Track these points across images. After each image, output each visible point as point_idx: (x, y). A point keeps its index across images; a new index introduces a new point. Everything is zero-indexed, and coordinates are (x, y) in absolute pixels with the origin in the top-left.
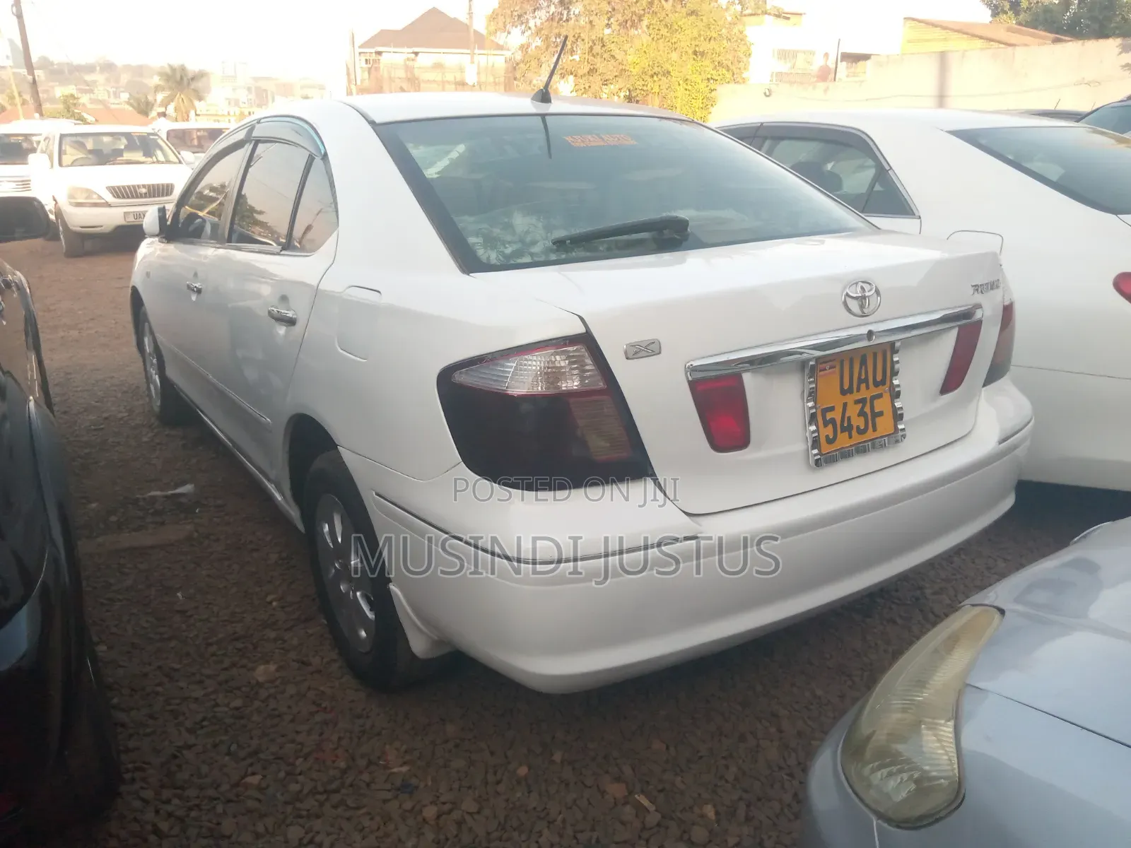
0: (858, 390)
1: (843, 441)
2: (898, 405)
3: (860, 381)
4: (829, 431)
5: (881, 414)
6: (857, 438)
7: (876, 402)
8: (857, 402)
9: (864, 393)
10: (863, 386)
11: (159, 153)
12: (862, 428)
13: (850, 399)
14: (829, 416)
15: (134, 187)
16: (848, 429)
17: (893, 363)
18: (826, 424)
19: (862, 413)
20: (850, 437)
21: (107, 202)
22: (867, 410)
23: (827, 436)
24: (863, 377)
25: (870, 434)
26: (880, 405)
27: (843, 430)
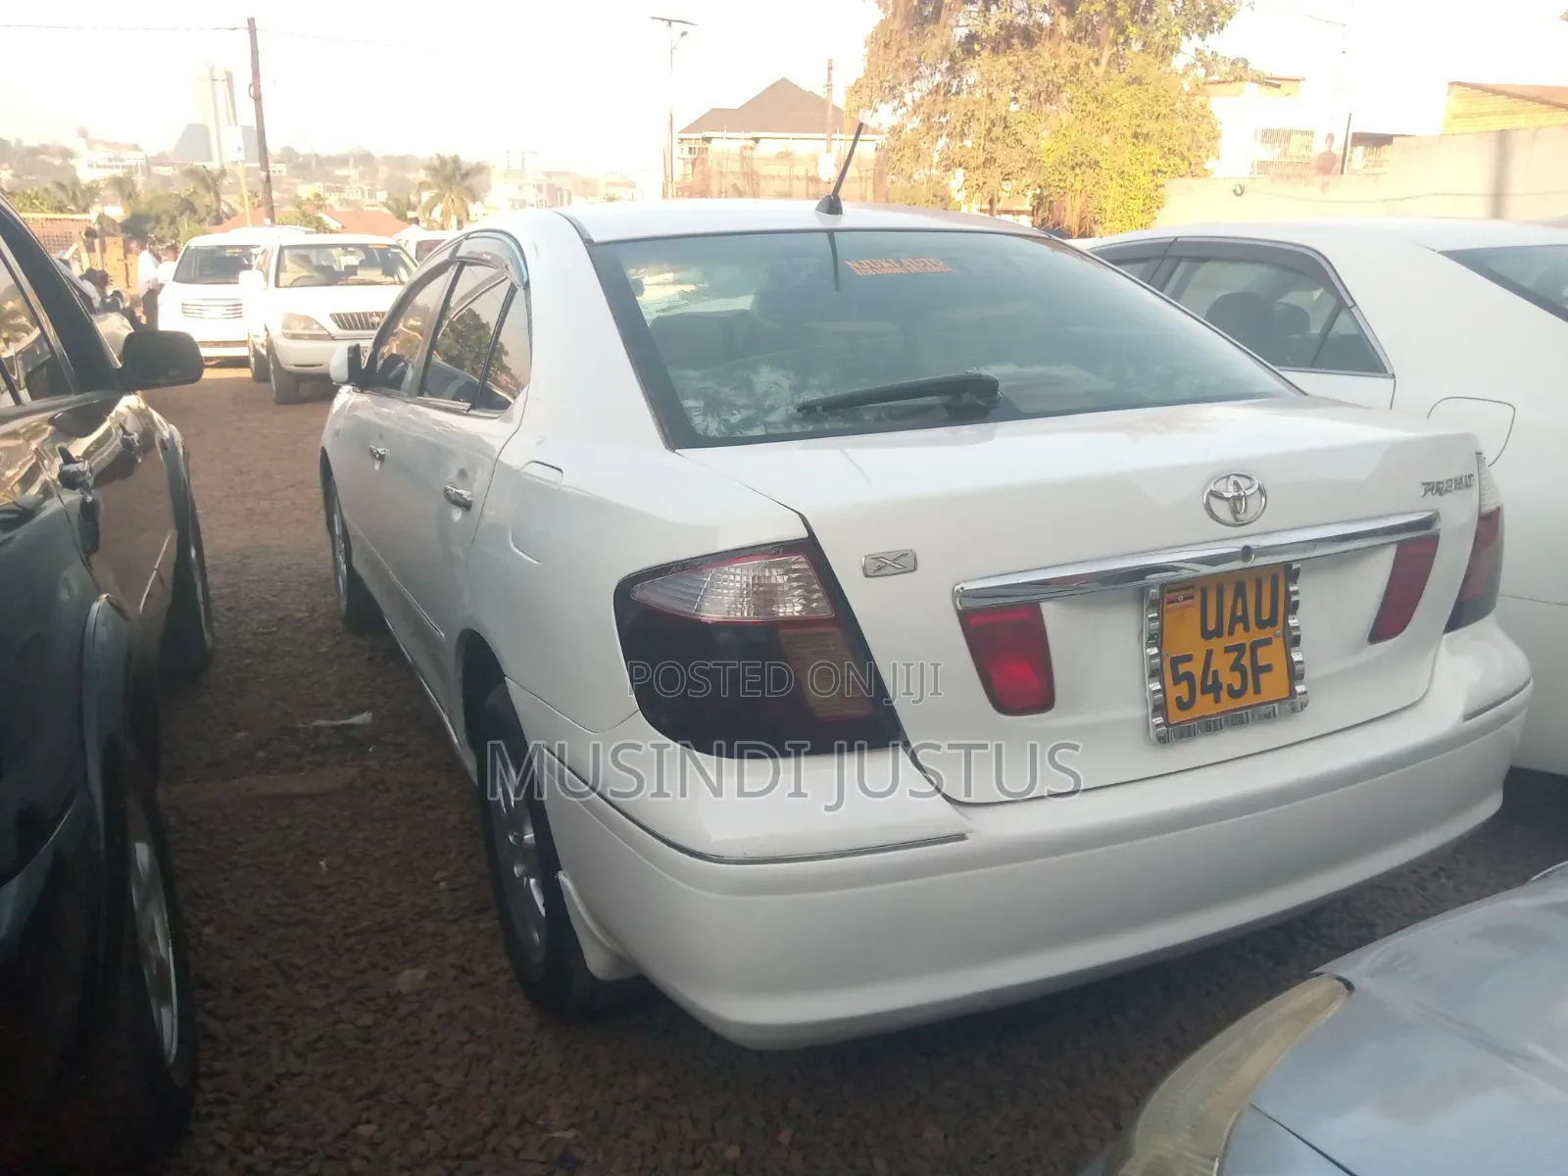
0: (1231, 633)
1: (1205, 705)
2: (1296, 657)
3: (1234, 620)
4: (1183, 690)
5: (1268, 668)
6: (1228, 703)
7: (1261, 652)
8: (1228, 650)
9: (1240, 637)
10: (1239, 627)
11: (402, 271)
12: (1236, 688)
13: (1218, 644)
14: (1183, 668)
15: (365, 314)
16: (1214, 688)
17: (1288, 594)
18: (1177, 680)
19: (1236, 666)
20: (1217, 700)
21: (330, 334)
22: (1246, 661)
23: (1179, 699)
24: (1239, 613)
25: (1249, 698)
26: (1264, 656)
27: (1205, 690)
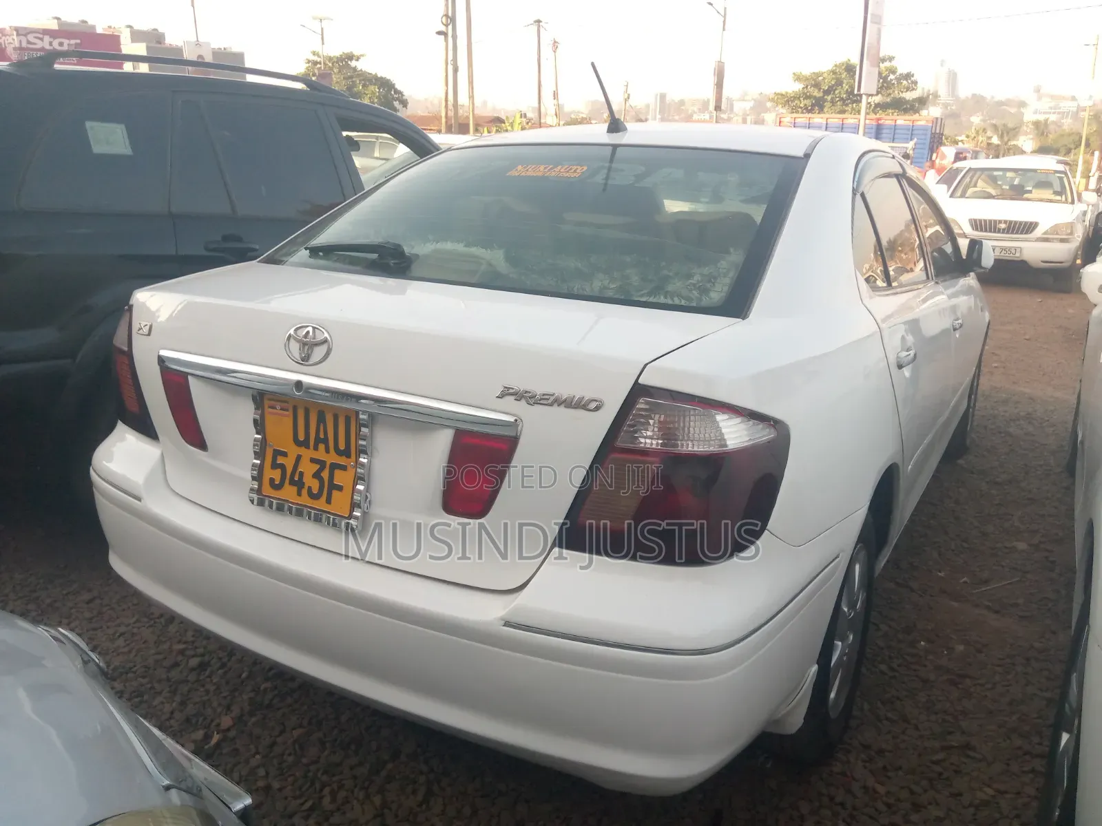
0: (316, 448)
1: (289, 492)
3: (317, 439)
4: (276, 474)
5: (340, 488)
6: (305, 499)
7: (337, 473)
8: (313, 461)
9: (321, 454)
10: (322, 447)
13: (307, 454)
14: (280, 460)
15: (995, 221)
16: (299, 484)
17: (359, 436)
18: (275, 466)
19: (317, 475)
20: (299, 494)
23: (272, 480)
24: (322, 436)
25: (321, 504)
26: (340, 478)
27: (292, 482)
